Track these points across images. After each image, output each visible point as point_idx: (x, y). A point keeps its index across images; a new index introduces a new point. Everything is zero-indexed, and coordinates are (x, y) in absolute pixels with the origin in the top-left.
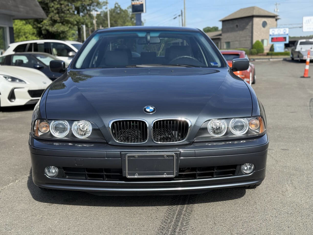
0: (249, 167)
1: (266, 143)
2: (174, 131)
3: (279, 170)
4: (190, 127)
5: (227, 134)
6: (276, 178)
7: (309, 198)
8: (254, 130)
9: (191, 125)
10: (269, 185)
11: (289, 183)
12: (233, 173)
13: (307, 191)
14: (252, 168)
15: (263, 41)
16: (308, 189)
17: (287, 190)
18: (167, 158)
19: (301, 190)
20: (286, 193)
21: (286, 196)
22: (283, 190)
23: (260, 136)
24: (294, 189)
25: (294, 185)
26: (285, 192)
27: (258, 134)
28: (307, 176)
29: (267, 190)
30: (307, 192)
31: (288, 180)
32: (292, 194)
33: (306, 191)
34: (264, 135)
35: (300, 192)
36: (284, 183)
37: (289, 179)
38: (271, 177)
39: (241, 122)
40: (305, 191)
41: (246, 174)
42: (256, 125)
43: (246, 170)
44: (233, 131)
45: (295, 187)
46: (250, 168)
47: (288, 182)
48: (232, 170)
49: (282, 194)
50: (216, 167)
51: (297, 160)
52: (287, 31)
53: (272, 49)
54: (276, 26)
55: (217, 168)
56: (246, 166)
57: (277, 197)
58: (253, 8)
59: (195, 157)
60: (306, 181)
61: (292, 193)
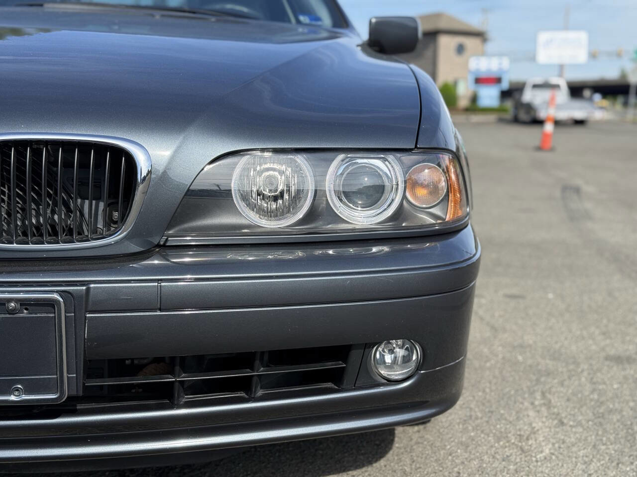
0: (400, 352)
1: (470, 258)
2: (87, 202)
3: (503, 358)
4: (145, 177)
5: (312, 215)
6: (496, 384)
7: (612, 462)
8: (424, 206)
9: (149, 172)
10: (475, 412)
11: (537, 403)
12: (337, 379)
13: (600, 433)
14: (414, 357)
15: (455, 84)
16: (605, 426)
17: (534, 432)
18: (21, 315)
19: (581, 430)
20: (530, 442)
21: (531, 456)
22: (520, 430)
23: (449, 231)
24: (559, 427)
25: (556, 410)
26: (528, 439)
27: (439, 221)
28: (592, 379)
29: (465, 430)
30: (601, 440)
31: (532, 393)
32: (553, 444)
33: (597, 434)
34: (465, 230)
35: (580, 440)
36: (522, 403)
37: (536, 388)
38: (479, 382)
39: (374, 172)
40: (595, 433)
41: (391, 382)
42: (434, 189)
43: (390, 367)
44: (341, 209)
45: (559, 417)
46: (406, 359)
47: (535, 398)
48: (330, 365)
49: (517, 446)
50: (263, 353)
51: (551, 328)
52: (505, 63)
53: (474, 99)
54: (483, 54)
55: (266, 357)
56: (392, 351)
57: (504, 460)
58: (437, 16)
59: (161, 310)
60: (592, 396)
61: (554, 441)
